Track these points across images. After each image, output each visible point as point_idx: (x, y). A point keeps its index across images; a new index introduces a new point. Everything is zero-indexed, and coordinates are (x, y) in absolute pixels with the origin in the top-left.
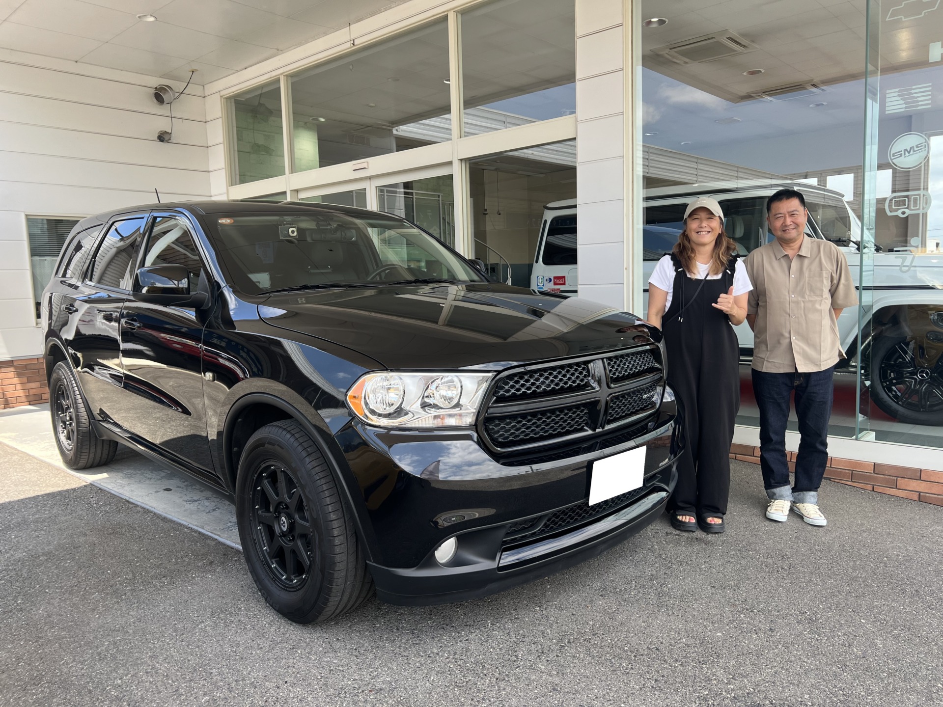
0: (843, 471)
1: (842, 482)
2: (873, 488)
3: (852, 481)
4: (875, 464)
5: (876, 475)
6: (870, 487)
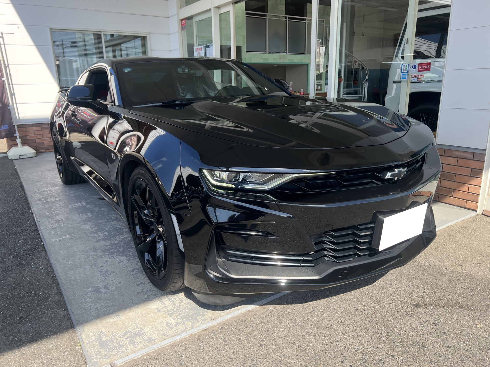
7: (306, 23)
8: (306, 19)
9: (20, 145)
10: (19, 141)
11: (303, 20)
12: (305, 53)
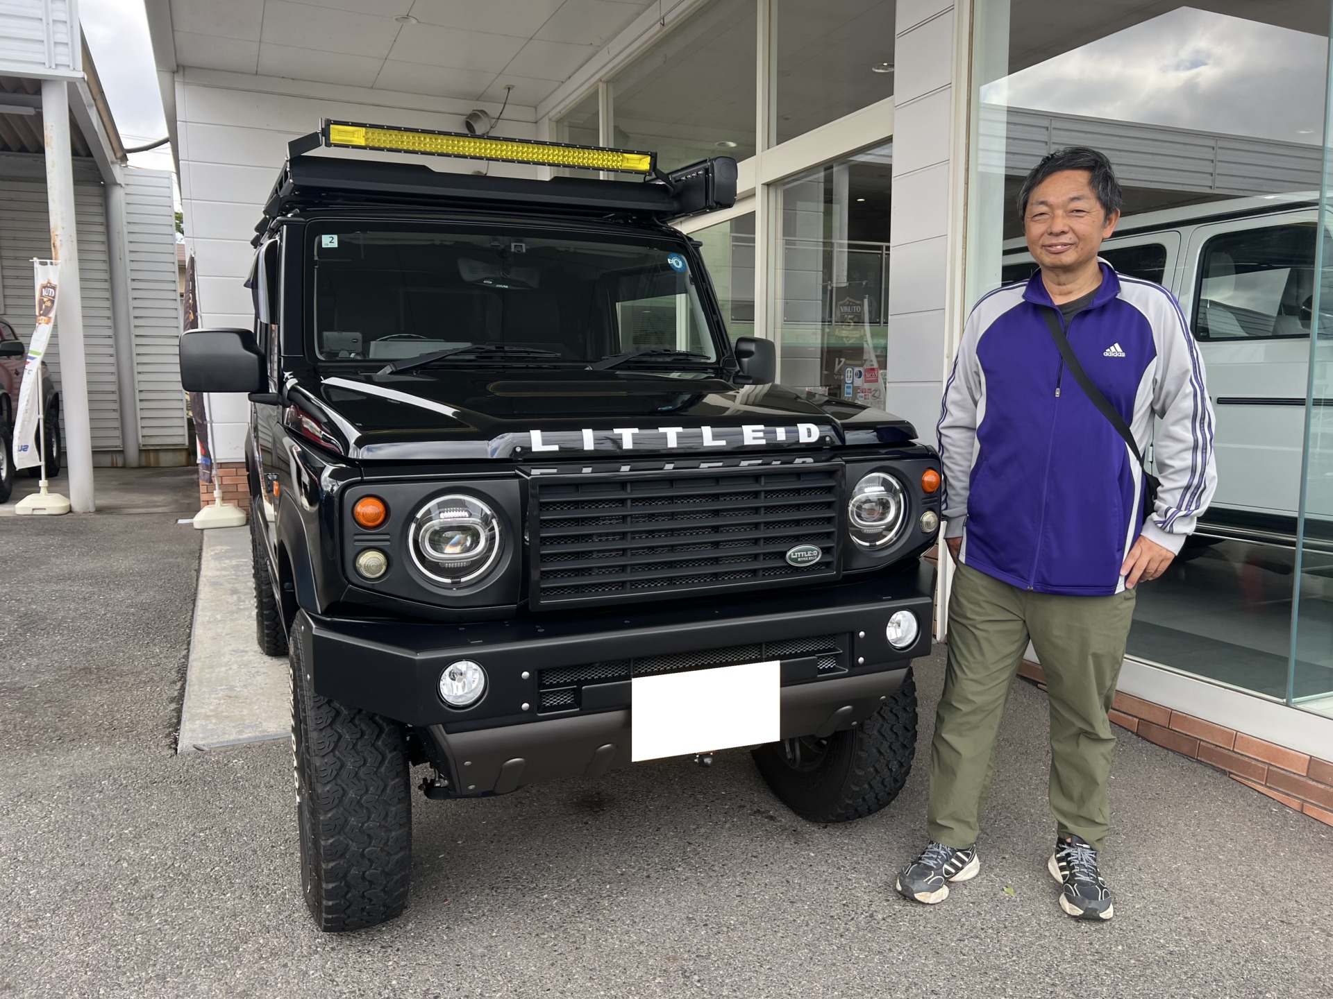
0: (1254, 762)
1: (1250, 783)
2: (1303, 805)
3: (1266, 786)
4: (1311, 756)
5: (1310, 782)
6: (1295, 804)
7: (881, 254)
8: (882, 246)
9: (218, 501)
10: (217, 493)
11: (880, 248)
12: (879, 322)
